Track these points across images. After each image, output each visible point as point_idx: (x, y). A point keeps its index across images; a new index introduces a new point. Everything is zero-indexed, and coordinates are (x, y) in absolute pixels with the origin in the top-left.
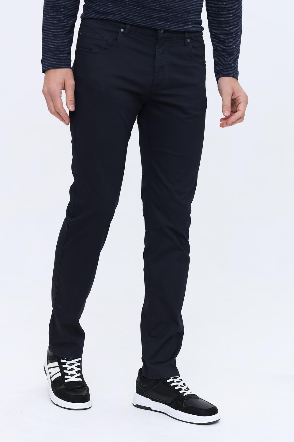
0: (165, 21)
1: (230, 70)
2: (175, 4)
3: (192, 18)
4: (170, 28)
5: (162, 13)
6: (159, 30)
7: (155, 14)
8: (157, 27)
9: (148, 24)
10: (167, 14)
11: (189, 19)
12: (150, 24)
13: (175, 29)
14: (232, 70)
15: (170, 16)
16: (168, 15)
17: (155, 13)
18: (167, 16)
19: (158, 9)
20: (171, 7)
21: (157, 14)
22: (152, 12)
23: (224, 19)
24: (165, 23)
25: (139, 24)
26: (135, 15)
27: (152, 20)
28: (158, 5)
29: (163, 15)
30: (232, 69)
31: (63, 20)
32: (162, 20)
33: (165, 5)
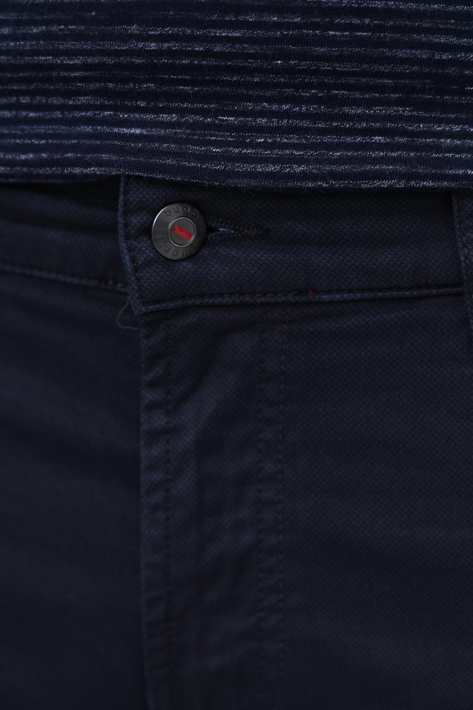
9: (25, 149)
12: (43, 149)
24: (191, 118)
27: (62, 108)
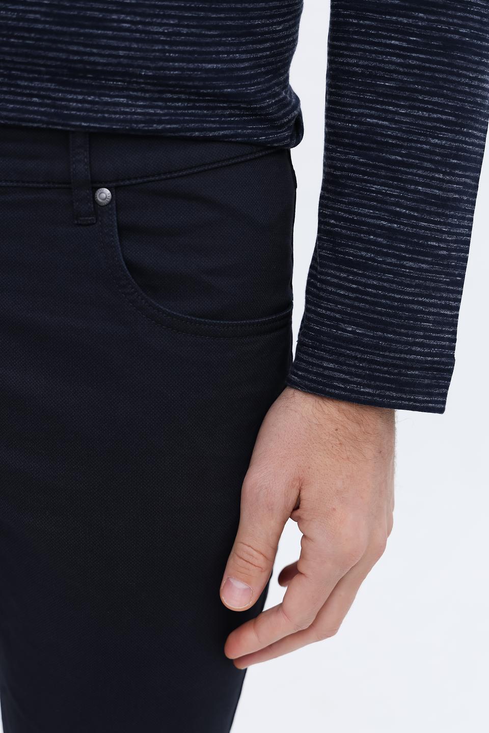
1: (327, 356)
14: (342, 359)
23: (360, 58)
30: (341, 355)
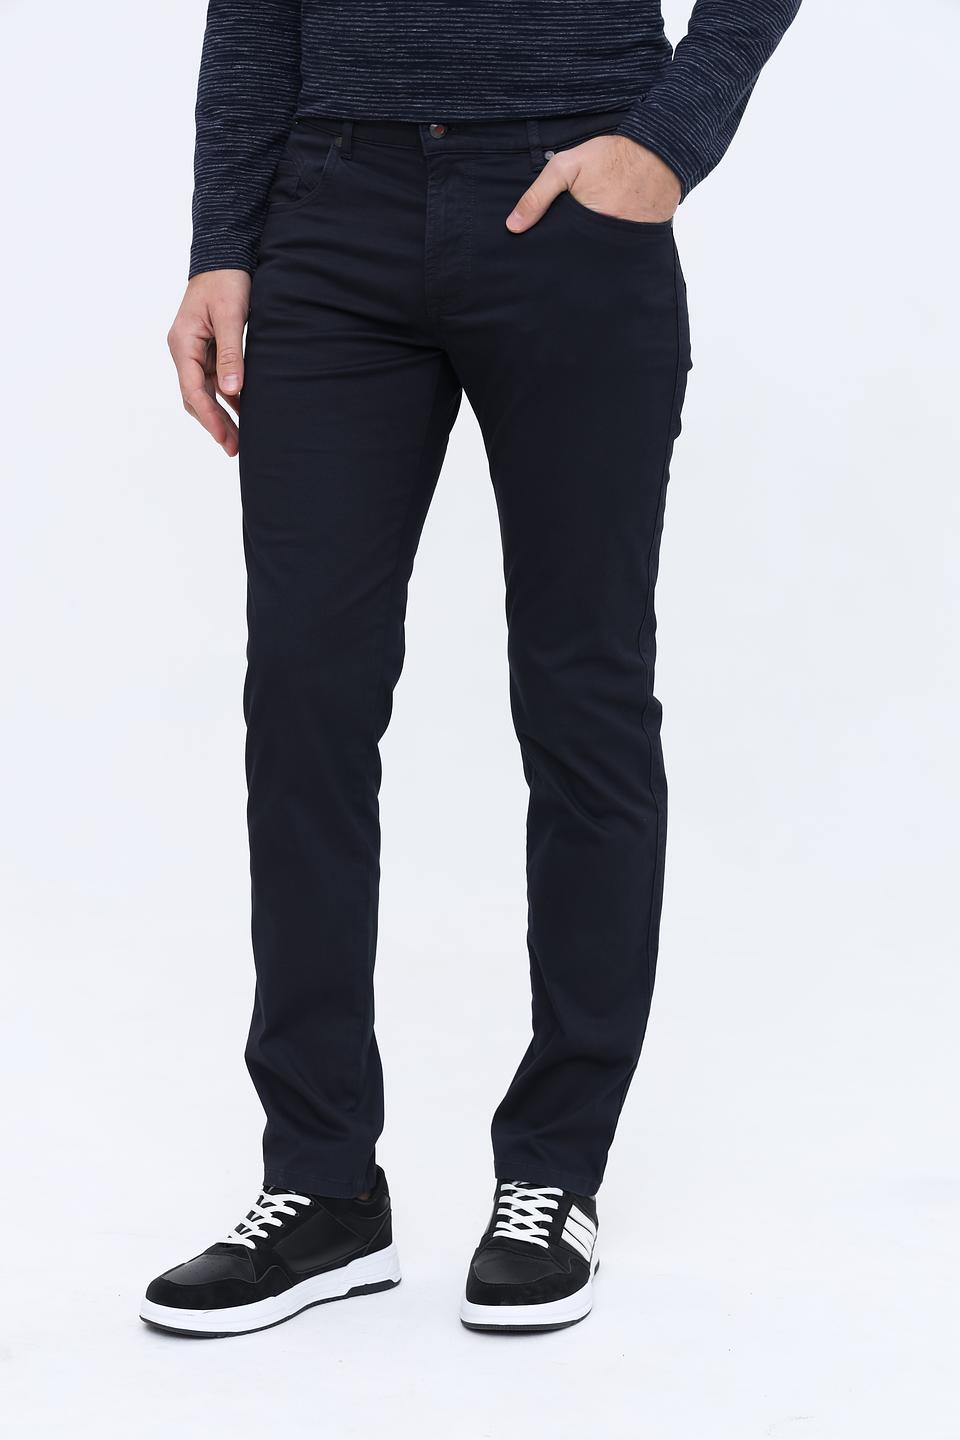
0: (433, 94)
2: (454, 38)
3: (544, 74)
4: (455, 114)
5: (419, 71)
6: (420, 127)
7: (400, 79)
8: (411, 116)
10: (434, 74)
11: (530, 79)
13: (472, 115)
15: (444, 77)
16: (437, 74)
17: (398, 76)
18: (437, 79)
19: (405, 60)
20: (439, 47)
21: (405, 76)
22: (390, 73)
25: (367, 114)
26: (354, 91)
28: (401, 48)
29: (422, 79)
31: (222, 136)
32: (421, 94)
33: (421, 45)
